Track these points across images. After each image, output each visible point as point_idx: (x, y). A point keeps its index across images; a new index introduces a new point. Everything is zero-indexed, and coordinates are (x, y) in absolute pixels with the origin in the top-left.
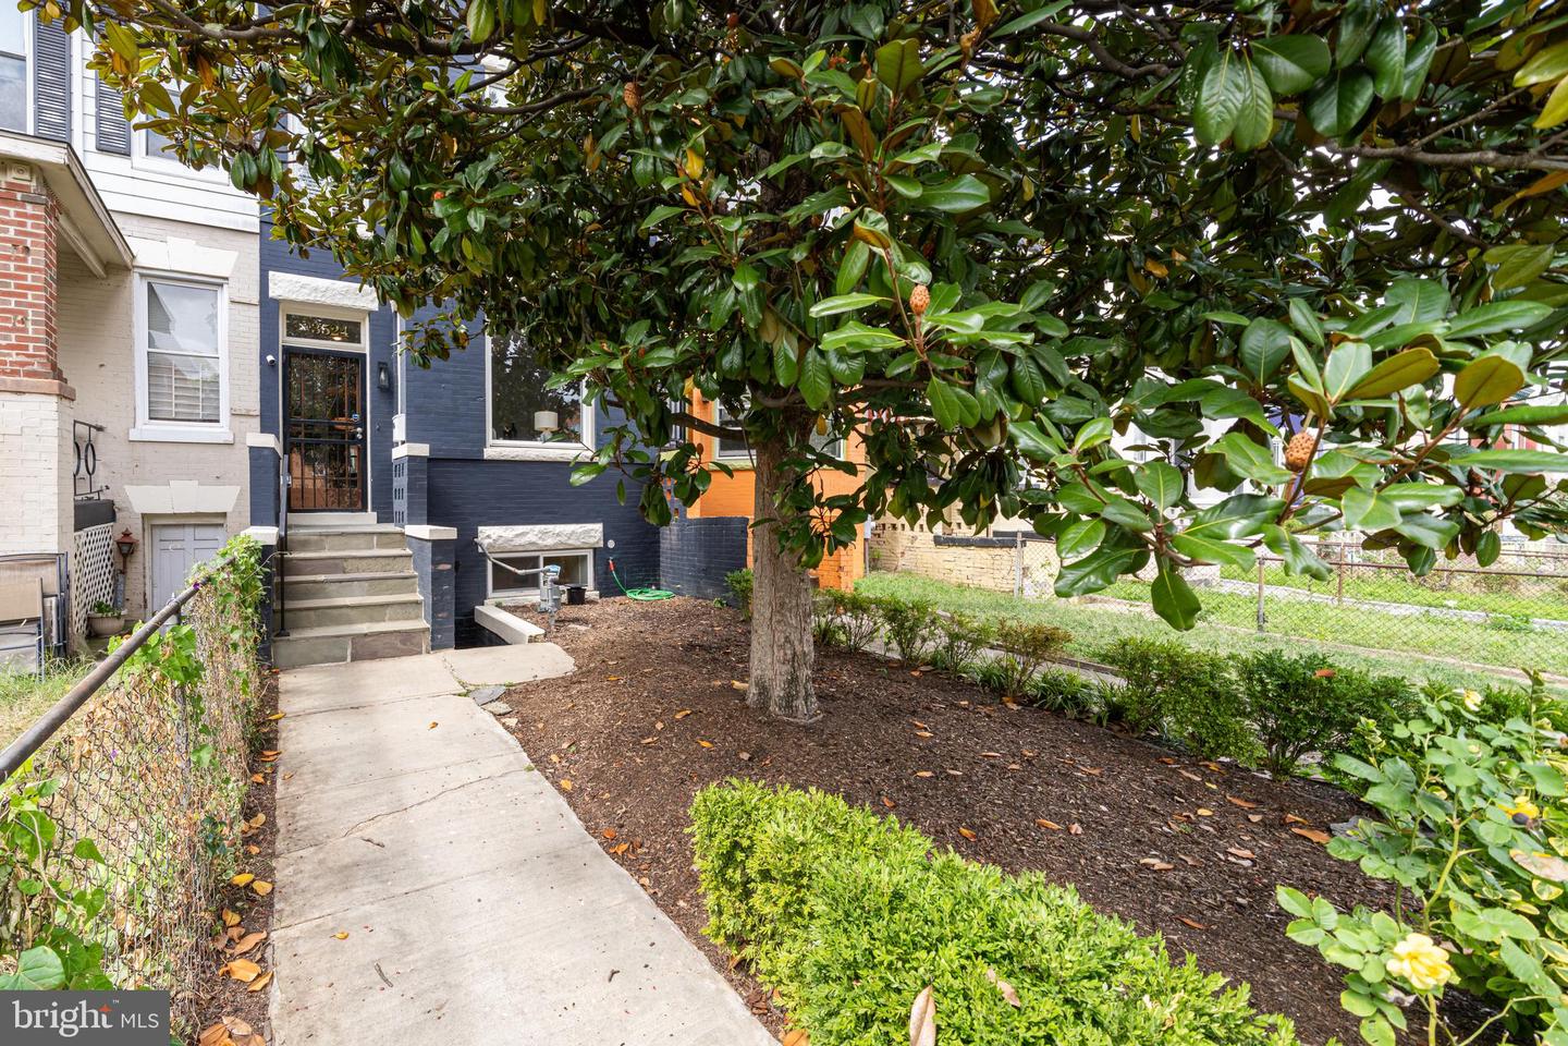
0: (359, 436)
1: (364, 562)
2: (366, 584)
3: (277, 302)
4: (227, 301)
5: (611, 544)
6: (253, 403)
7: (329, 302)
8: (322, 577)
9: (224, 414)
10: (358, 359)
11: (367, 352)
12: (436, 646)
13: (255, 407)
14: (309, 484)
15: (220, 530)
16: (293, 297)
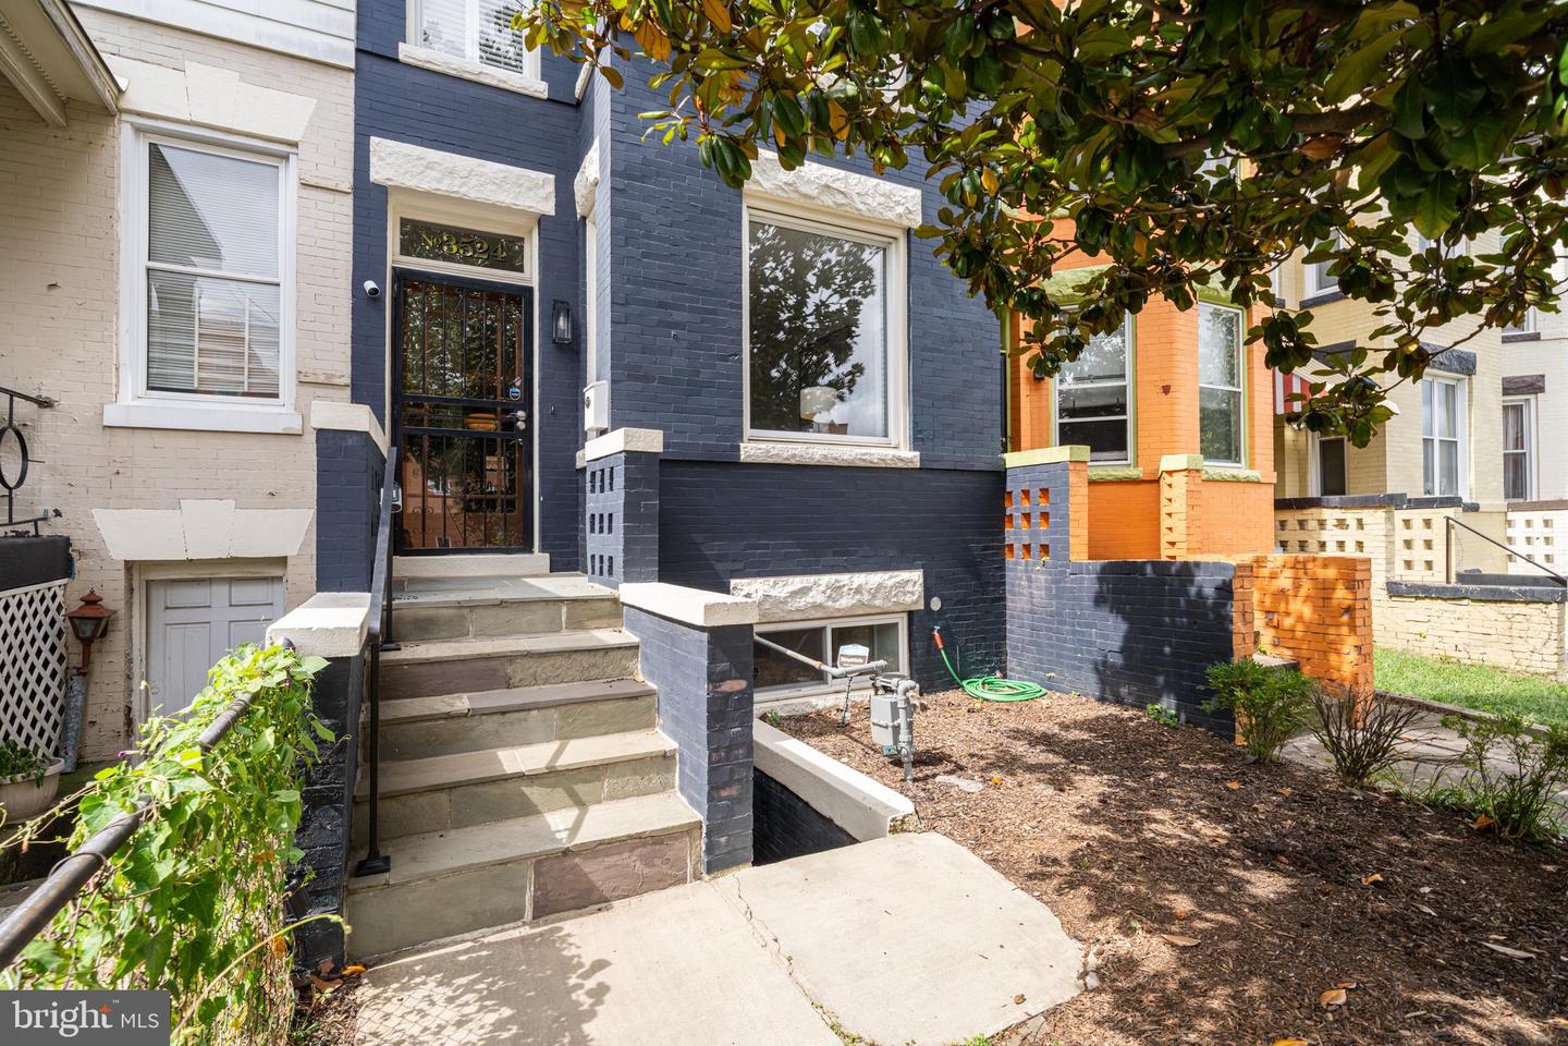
0: (521, 425)
1: (547, 663)
2: (554, 714)
3: (382, 191)
4: (293, 183)
5: (936, 604)
6: (340, 364)
7: (473, 195)
8: (462, 703)
9: (287, 385)
10: (521, 295)
11: (535, 285)
12: (717, 863)
13: (342, 369)
14: (435, 506)
15: (277, 588)
16: (411, 183)
